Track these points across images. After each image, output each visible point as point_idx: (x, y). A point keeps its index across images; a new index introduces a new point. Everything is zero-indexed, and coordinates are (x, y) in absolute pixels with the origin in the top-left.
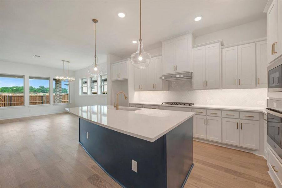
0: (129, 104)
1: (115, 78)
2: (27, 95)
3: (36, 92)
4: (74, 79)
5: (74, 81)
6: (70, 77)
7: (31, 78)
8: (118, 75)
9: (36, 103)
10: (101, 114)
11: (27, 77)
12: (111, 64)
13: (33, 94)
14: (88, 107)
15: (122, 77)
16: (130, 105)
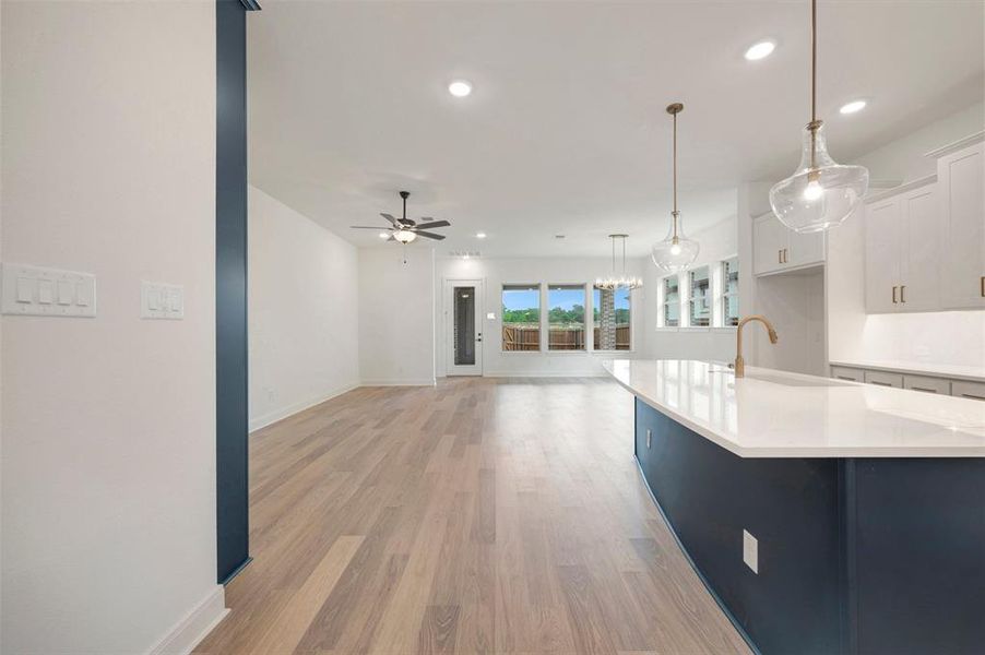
0: (832, 365)
1: (771, 266)
2: (545, 328)
3: (566, 320)
4: (640, 282)
5: (640, 287)
6: (627, 277)
7: (551, 287)
8: (783, 256)
9: (563, 348)
10: (688, 383)
11: (544, 287)
12: (754, 217)
13: (559, 326)
14: (683, 362)
15: (795, 262)
16: (836, 370)
